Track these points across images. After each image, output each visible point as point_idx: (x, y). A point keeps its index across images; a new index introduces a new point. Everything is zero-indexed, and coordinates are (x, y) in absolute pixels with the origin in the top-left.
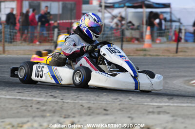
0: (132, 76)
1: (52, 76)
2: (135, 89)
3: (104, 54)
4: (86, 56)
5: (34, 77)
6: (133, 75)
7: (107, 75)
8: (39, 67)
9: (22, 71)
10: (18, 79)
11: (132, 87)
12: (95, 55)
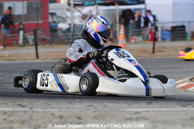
0: (142, 81)
1: (58, 84)
2: (146, 95)
3: (112, 59)
4: (93, 61)
5: (39, 86)
6: (144, 80)
7: (116, 81)
8: (44, 75)
9: (26, 80)
10: (22, 88)
11: (143, 93)
12: (103, 60)
